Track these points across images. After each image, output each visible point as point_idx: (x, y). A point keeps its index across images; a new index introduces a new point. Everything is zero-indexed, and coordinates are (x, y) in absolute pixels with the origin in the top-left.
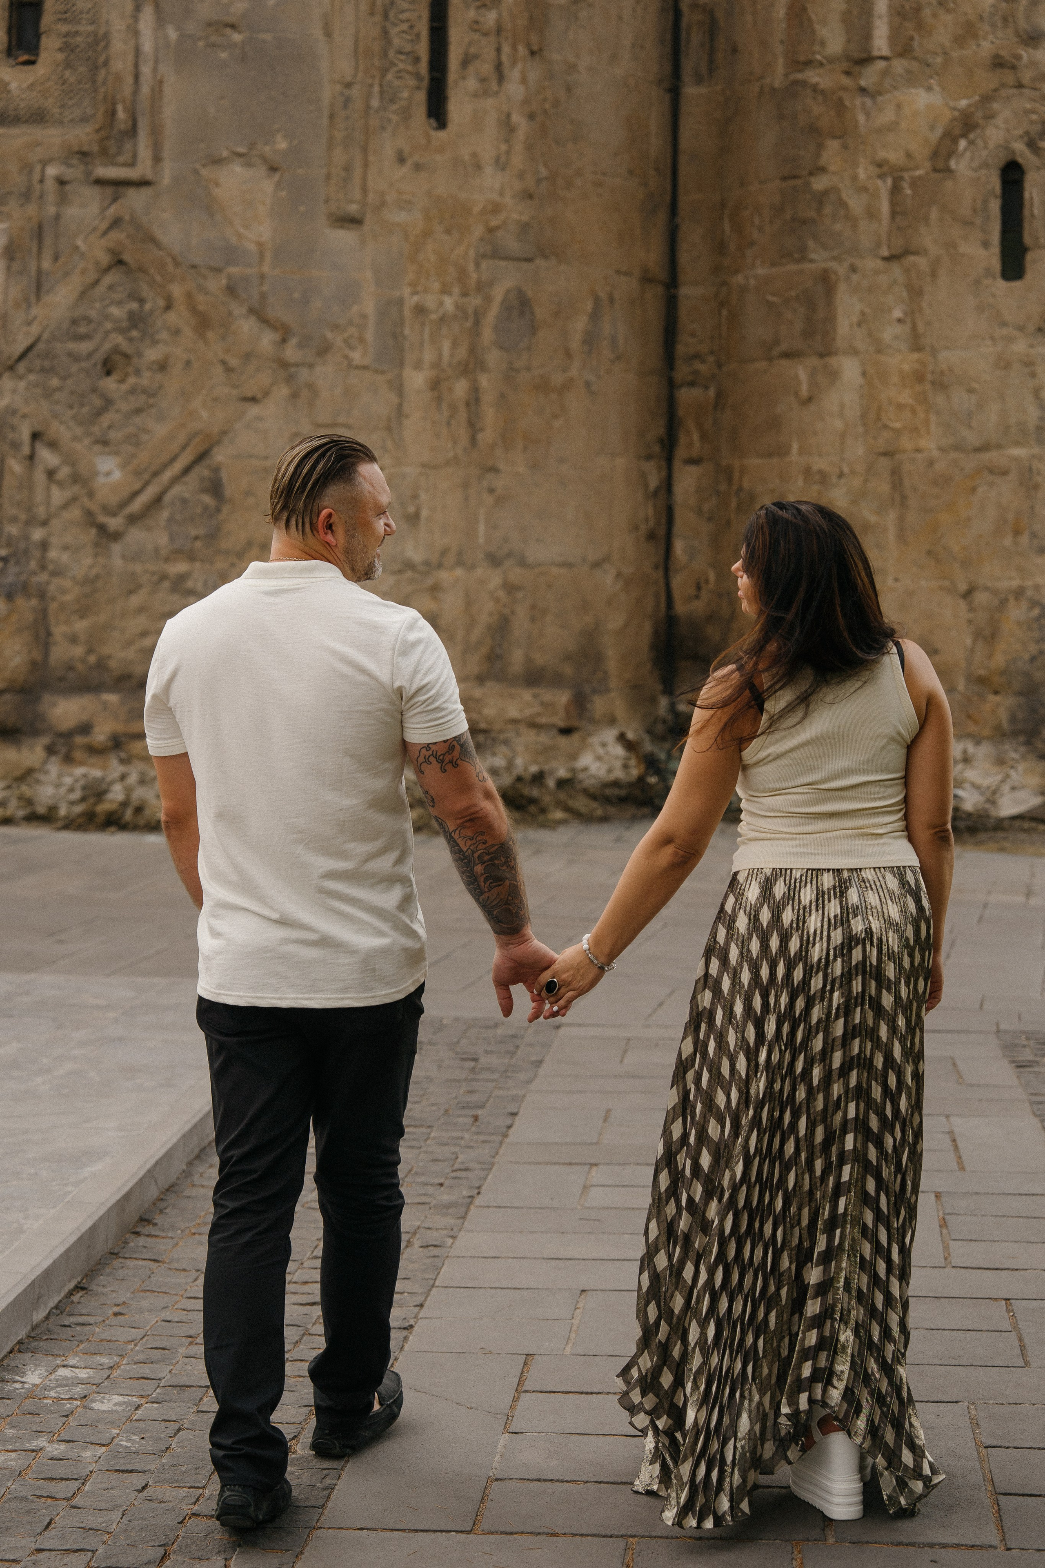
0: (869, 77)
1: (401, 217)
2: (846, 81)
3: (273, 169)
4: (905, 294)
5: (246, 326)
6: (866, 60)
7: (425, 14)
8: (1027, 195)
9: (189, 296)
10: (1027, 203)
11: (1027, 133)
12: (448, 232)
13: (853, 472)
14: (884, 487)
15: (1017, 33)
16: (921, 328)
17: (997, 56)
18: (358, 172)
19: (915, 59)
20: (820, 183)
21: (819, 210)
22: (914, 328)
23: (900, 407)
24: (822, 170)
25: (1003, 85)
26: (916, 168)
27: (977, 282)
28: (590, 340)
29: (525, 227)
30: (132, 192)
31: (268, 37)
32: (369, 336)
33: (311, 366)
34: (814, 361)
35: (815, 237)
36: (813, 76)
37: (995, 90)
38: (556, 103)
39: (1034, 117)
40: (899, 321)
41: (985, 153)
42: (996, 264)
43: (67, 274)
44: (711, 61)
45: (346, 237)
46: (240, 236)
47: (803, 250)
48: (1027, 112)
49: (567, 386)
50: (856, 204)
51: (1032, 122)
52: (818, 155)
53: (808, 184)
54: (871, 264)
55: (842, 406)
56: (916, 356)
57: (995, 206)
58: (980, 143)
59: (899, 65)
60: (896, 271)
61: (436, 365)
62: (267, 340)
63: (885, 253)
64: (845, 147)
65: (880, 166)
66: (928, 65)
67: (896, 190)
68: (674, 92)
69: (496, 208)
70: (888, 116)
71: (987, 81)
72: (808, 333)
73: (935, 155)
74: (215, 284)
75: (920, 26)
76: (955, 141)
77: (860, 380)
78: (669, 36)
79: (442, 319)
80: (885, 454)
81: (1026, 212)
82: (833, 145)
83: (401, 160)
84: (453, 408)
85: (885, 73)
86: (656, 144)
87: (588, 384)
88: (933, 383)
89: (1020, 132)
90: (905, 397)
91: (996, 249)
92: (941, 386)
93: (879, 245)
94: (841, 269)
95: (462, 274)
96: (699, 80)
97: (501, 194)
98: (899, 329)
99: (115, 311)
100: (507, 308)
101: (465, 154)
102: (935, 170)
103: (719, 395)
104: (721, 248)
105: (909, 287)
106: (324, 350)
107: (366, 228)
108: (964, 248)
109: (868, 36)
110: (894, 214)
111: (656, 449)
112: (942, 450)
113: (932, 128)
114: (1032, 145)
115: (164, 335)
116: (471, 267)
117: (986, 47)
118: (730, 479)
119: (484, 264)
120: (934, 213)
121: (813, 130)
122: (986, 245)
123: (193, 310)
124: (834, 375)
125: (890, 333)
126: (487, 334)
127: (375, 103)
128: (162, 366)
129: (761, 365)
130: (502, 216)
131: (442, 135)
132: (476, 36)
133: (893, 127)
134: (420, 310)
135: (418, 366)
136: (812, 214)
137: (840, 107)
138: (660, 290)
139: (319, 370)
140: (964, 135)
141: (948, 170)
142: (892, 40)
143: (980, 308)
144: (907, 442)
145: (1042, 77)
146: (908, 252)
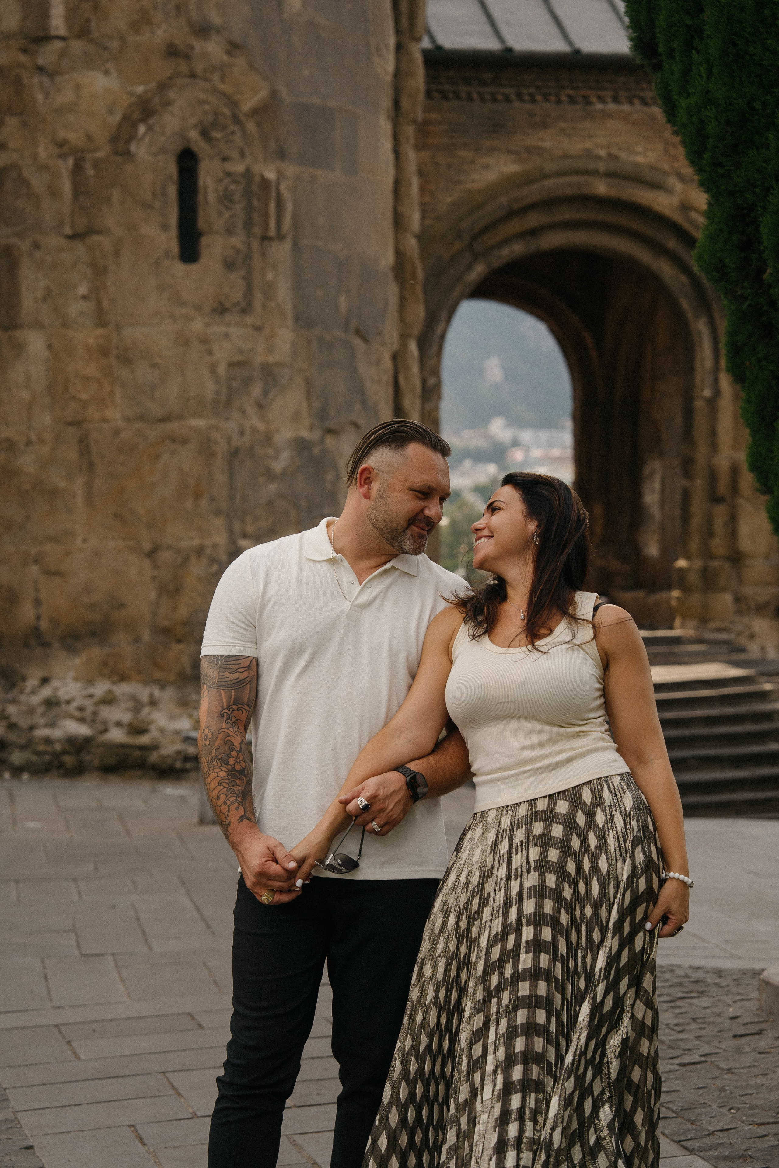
0: (47, 55)
2: (23, 58)
4: (89, 271)
6: (44, 38)
8: (201, 182)
10: (201, 190)
11: (201, 122)
13: (41, 441)
14: (72, 455)
15: (190, 24)
16: (106, 304)
17: (171, 45)
19: (92, 41)
20: (1, 160)
21: (2, 187)
22: (99, 303)
23: (87, 379)
24: (3, 145)
25: (177, 74)
26: (96, 150)
27: (158, 263)
37: (171, 78)
39: (207, 107)
40: (84, 297)
41: (162, 139)
42: (174, 246)
48: (200, 102)
50: (37, 181)
51: (206, 113)
54: (54, 241)
55: (28, 377)
56: (100, 331)
57: (172, 190)
58: (158, 129)
59: (77, 46)
60: (80, 249)
63: (68, 231)
64: (24, 125)
65: (61, 145)
66: (105, 49)
67: (78, 169)
70: (66, 96)
71: (162, 68)
73: (115, 138)
75: (97, 8)
76: (134, 125)
77: (47, 354)
80: (73, 424)
81: (201, 198)
82: (12, 122)
85: (62, 54)
88: (118, 357)
89: (193, 121)
90: (92, 370)
91: (174, 232)
92: (125, 360)
93: (62, 223)
94: (25, 246)
98: (83, 305)
102: (116, 153)
105: (93, 264)
108: (145, 230)
109: (45, 14)
110: (75, 194)
112: (128, 420)
113: (110, 111)
114: (205, 134)
117: (160, 34)
120: (116, 195)
122: (165, 227)
124: (19, 348)
125: (75, 309)
133: (72, 107)
137: (18, 85)
140: (143, 120)
141: (127, 154)
142: (71, 16)
143: (161, 288)
144: (93, 413)
145: (213, 69)
146: (91, 231)
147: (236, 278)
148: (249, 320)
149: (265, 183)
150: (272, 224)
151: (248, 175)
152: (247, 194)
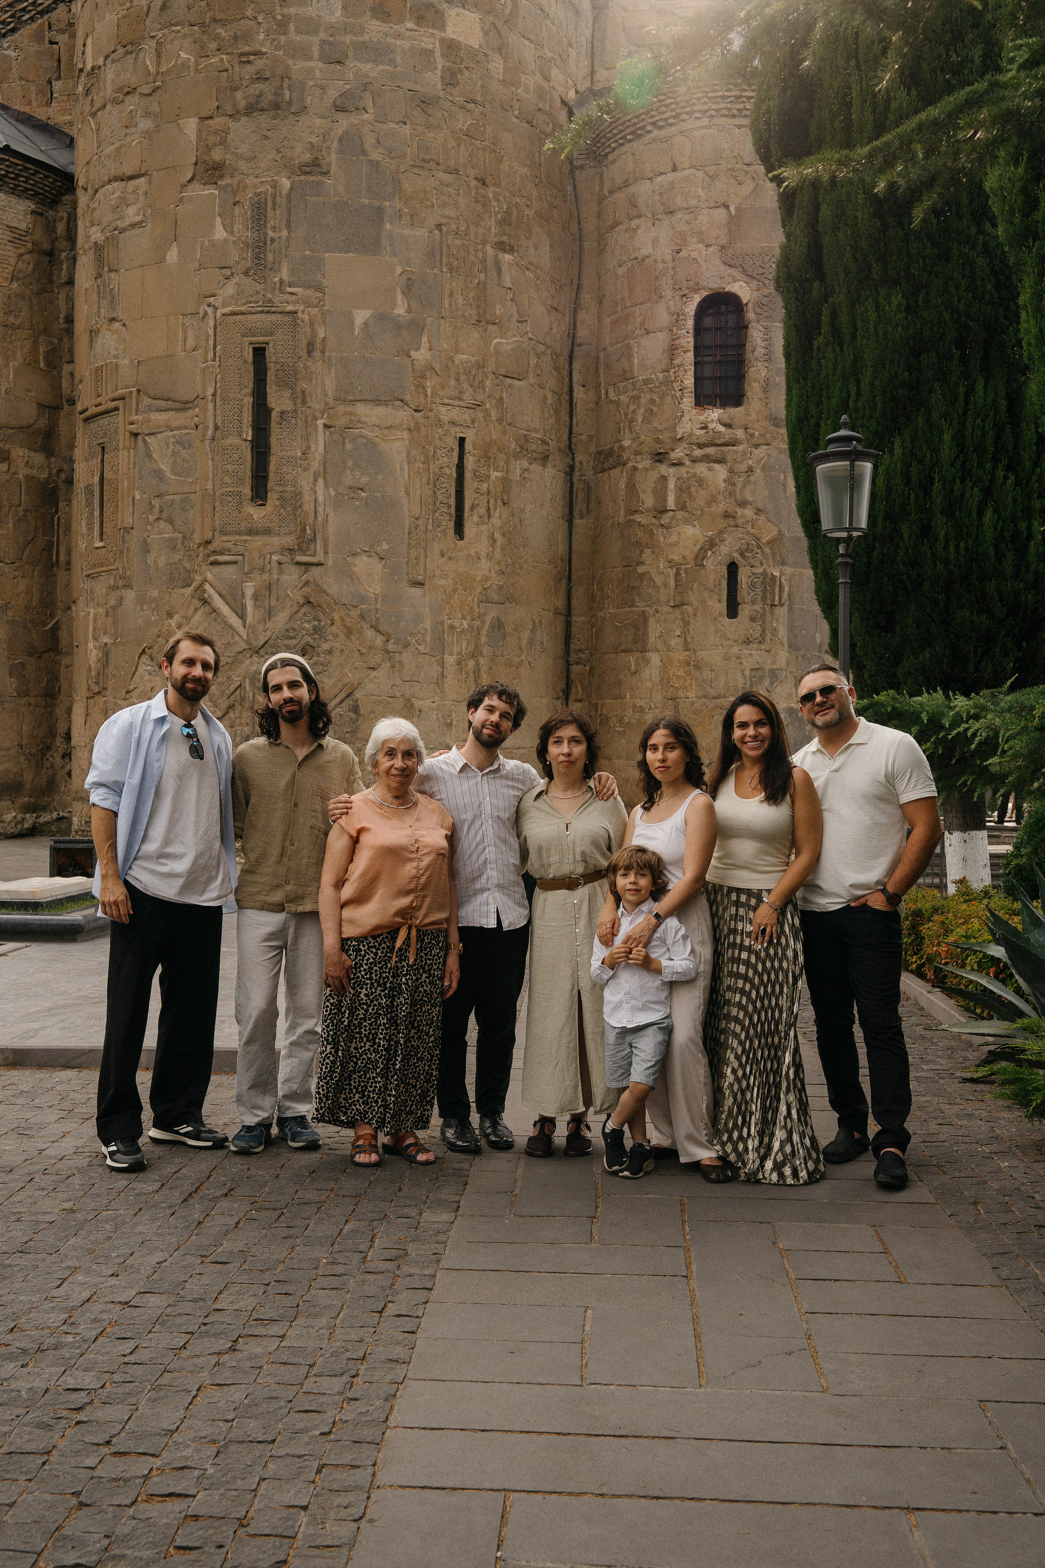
0: (666, 519)
1: (442, 582)
2: (654, 521)
3: (382, 559)
4: (681, 623)
5: (370, 633)
6: (665, 511)
7: (454, 485)
8: (740, 578)
9: (342, 618)
10: (740, 582)
11: (740, 549)
12: (465, 589)
13: (656, 707)
15: (737, 502)
16: (689, 640)
17: (726, 512)
18: (422, 559)
19: (687, 511)
20: (641, 570)
21: (641, 582)
22: (686, 640)
23: (678, 677)
24: (642, 563)
25: (729, 526)
26: (687, 564)
27: (716, 619)
28: (531, 642)
29: (501, 588)
30: (314, 568)
31: (379, 495)
32: (428, 640)
33: (400, 653)
34: (638, 654)
35: (639, 595)
36: (638, 518)
37: (725, 528)
38: (515, 527)
39: (744, 541)
40: (679, 636)
41: (720, 558)
42: (724, 611)
43: (283, 608)
44: (588, 508)
45: (416, 591)
46: (366, 590)
47: (633, 601)
48: (740, 539)
49: (521, 663)
50: (658, 581)
51: (743, 544)
52: (641, 556)
53: (635, 570)
54: (666, 609)
55: (651, 675)
56: (686, 653)
57: (724, 583)
58: (718, 553)
59: (680, 514)
60: (677, 612)
61: (459, 653)
62: (380, 640)
63: (672, 604)
64: (653, 552)
65: (670, 562)
66: (694, 515)
67: (677, 574)
68: (570, 522)
69: (487, 579)
70: (674, 538)
71: (721, 524)
72: (635, 641)
73: (696, 557)
74: (354, 613)
75: (690, 496)
76: (706, 552)
77: (660, 664)
78: (567, 495)
79: (462, 632)
80: (671, 700)
81: (739, 586)
82: (648, 551)
83: (443, 555)
84: (467, 673)
85: (673, 518)
86: (562, 548)
87: (529, 663)
88: (694, 666)
89: (736, 548)
90: (681, 673)
91: (725, 603)
92: (698, 668)
93: (669, 600)
94: (651, 611)
95: (471, 610)
96: (582, 518)
97: (490, 571)
98: (678, 640)
99: (306, 625)
100: (492, 626)
101: (472, 552)
102: (697, 565)
103: (591, 669)
104: (592, 598)
105: (683, 620)
106: (406, 645)
107: (426, 587)
108: (710, 603)
109: (665, 500)
110: (676, 586)
111: (561, 694)
112: (699, 698)
113: (695, 545)
114: (742, 554)
115: (330, 637)
116: (476, 606)
117: (722, 506)
118: (596, 710)
119: (482, 605)
120: (696, 586)
121: (638, 543)
122: (720, 601)
123: (345, 626)
124: (647, 661)
125: (674, 642)
126: (483, 639)
127: (430, 527)
128: (330, 652)
129: (612, 655)
130: (489, 583)
131: (461, 542)
132: (478, 496)
133: (676, 544)
134: (452, 627)
135: (451, 654)
136: (638, 584)
137: (651, 534)
138: (563, 618)
139: (404, 655)
140: (710, 549)
141: (702, 566)
142: (676, 502)
143: (717, 631)
144: (681, 694)
145: (747, 522)
146: (683, 604)
147: (757, 626)
148: (763, 647)
149: (773, 577)
150: (777, 598)
151: (764, 573)
152: (764, 583)
